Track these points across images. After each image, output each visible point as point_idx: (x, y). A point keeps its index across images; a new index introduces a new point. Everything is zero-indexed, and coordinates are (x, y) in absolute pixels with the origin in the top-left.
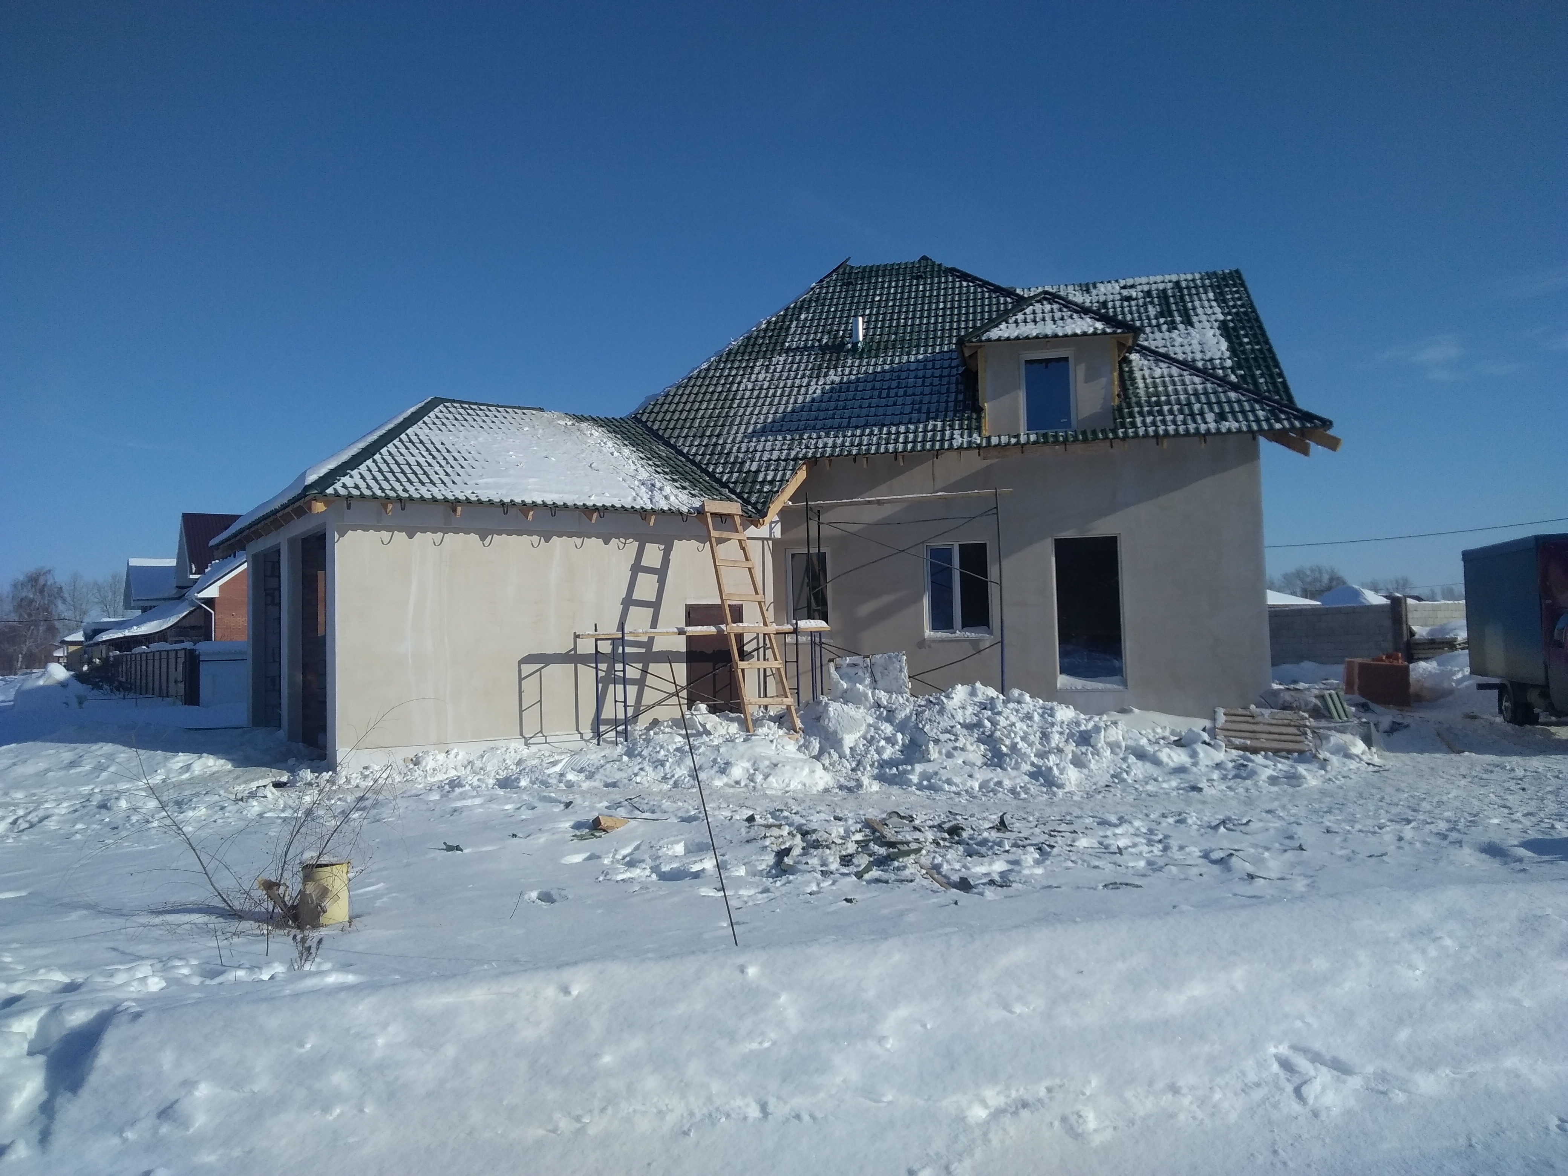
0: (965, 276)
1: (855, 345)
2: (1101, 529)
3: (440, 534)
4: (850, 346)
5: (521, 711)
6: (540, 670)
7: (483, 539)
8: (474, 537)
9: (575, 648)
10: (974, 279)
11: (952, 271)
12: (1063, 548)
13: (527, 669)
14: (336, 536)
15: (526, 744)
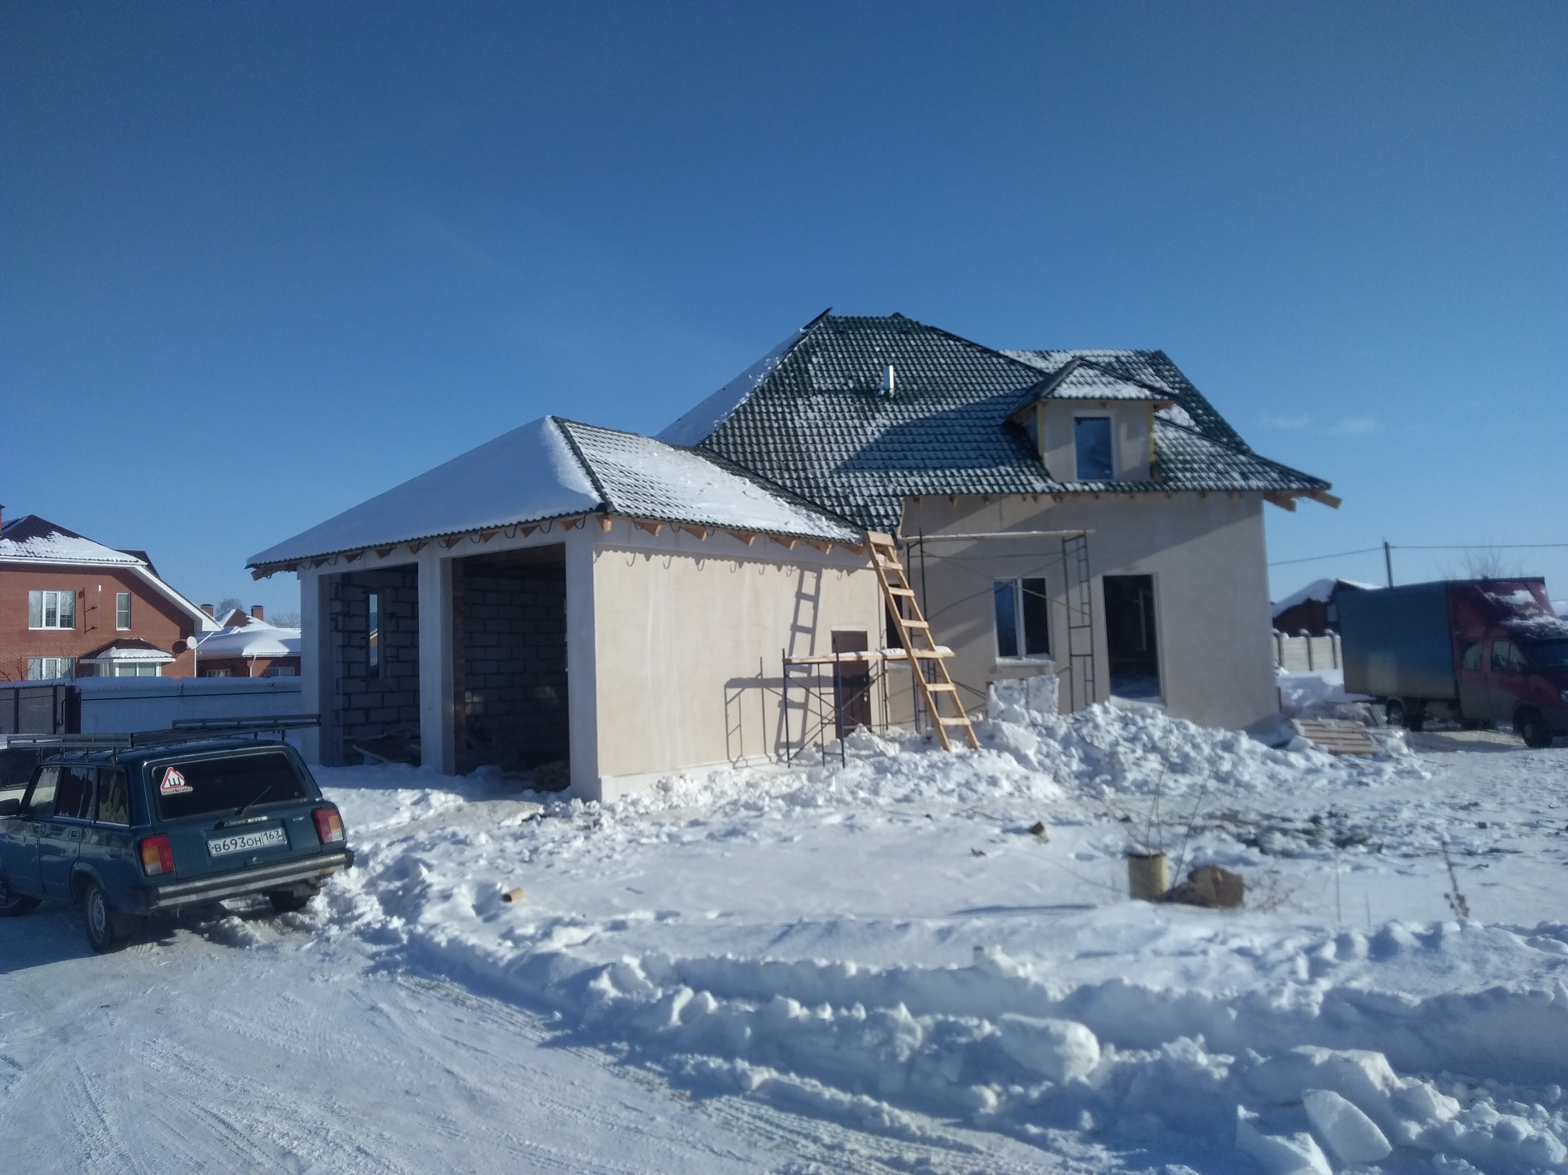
0: (948, 336)
1: (887, 391)
2: (1142, 568)
3: (668, 557)
4: (882, 392)
5: (728, 736)
6: (739, 694)
7: (698, 563)
8: (691, 561)
9: (761, 674)
10: (959, 339)
11: (933, 330)
12: (1110, 583)
13: (731, 692)
14: (594, 556)
15: (734, 768)
